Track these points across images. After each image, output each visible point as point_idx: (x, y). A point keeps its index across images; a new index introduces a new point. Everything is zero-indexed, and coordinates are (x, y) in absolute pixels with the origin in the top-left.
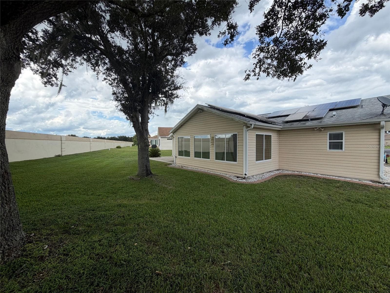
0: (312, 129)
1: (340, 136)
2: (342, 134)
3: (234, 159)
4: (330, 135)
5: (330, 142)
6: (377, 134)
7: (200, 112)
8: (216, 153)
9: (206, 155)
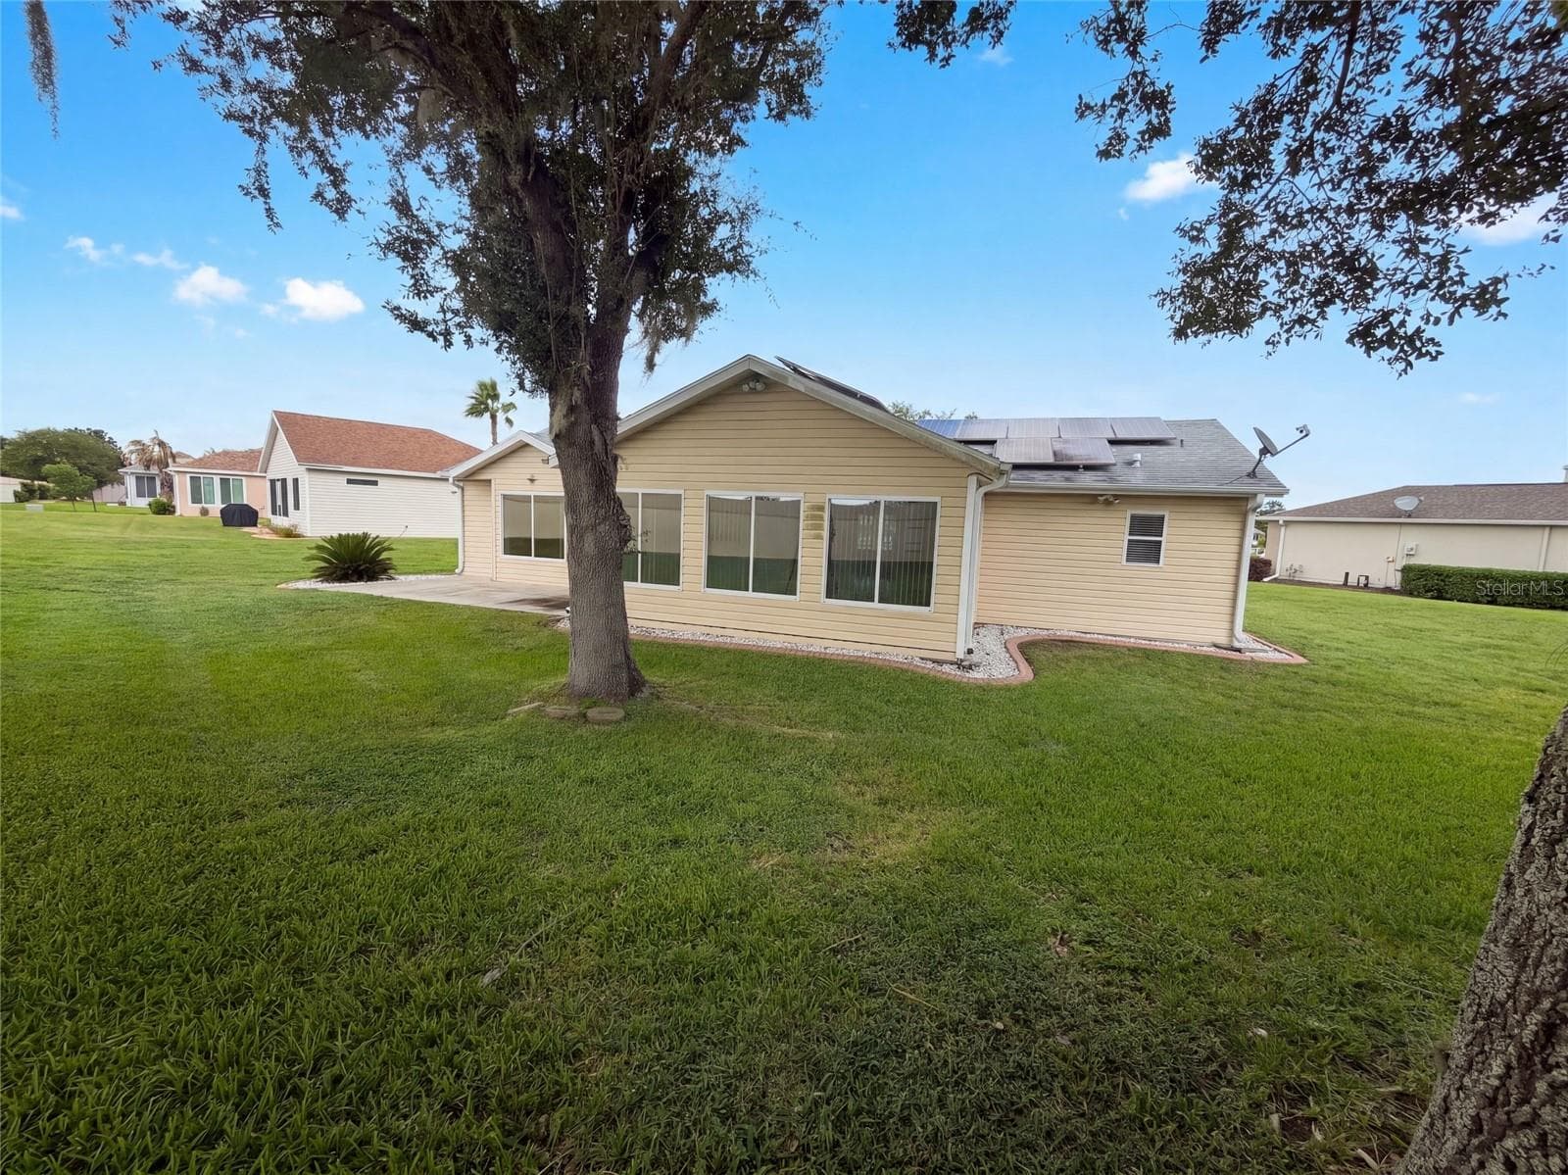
0: (1091, 499)
1: (1154, 525)
2: (1162, 518)
3: (920, 596)
4: (1133, 518)
5: (1129, 541)
6: (1237, 526)
7: (753, 391)
8: (831, 564)
9: (779, 576)
